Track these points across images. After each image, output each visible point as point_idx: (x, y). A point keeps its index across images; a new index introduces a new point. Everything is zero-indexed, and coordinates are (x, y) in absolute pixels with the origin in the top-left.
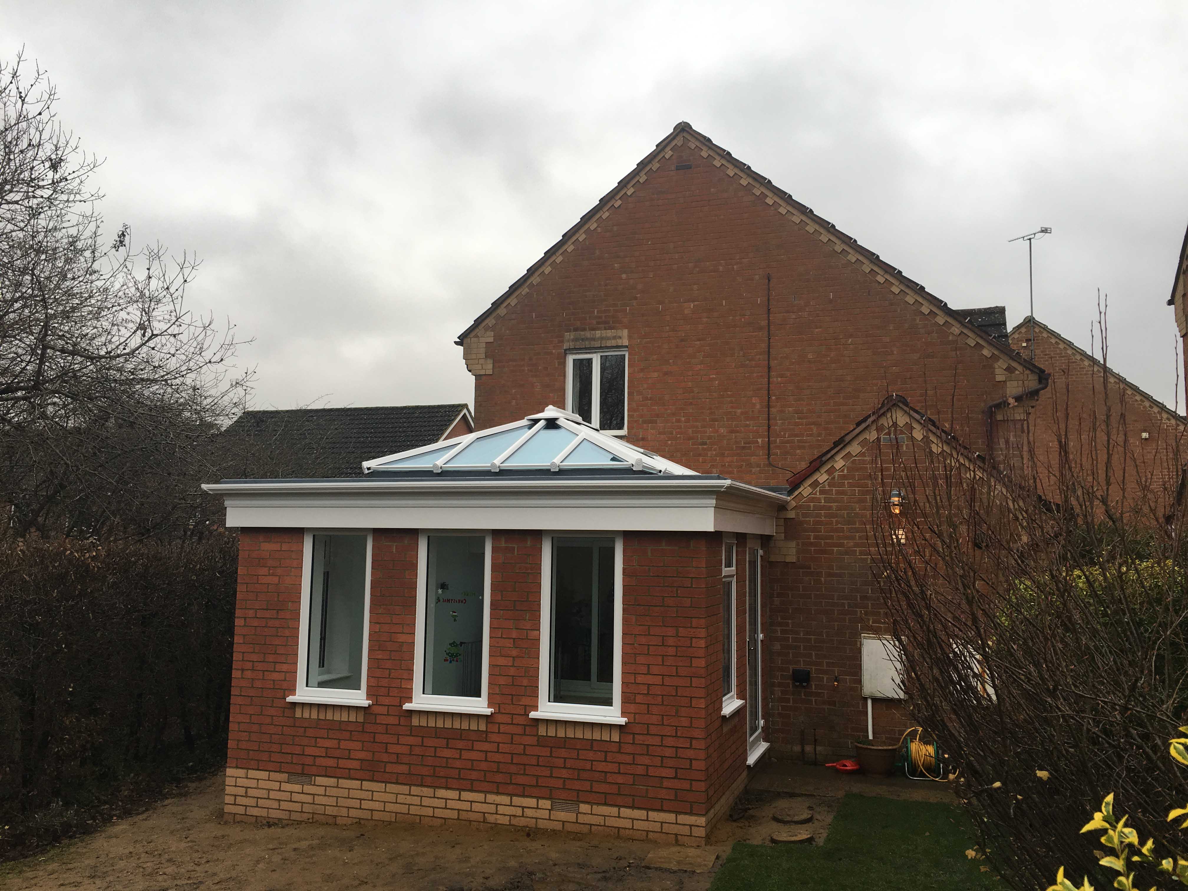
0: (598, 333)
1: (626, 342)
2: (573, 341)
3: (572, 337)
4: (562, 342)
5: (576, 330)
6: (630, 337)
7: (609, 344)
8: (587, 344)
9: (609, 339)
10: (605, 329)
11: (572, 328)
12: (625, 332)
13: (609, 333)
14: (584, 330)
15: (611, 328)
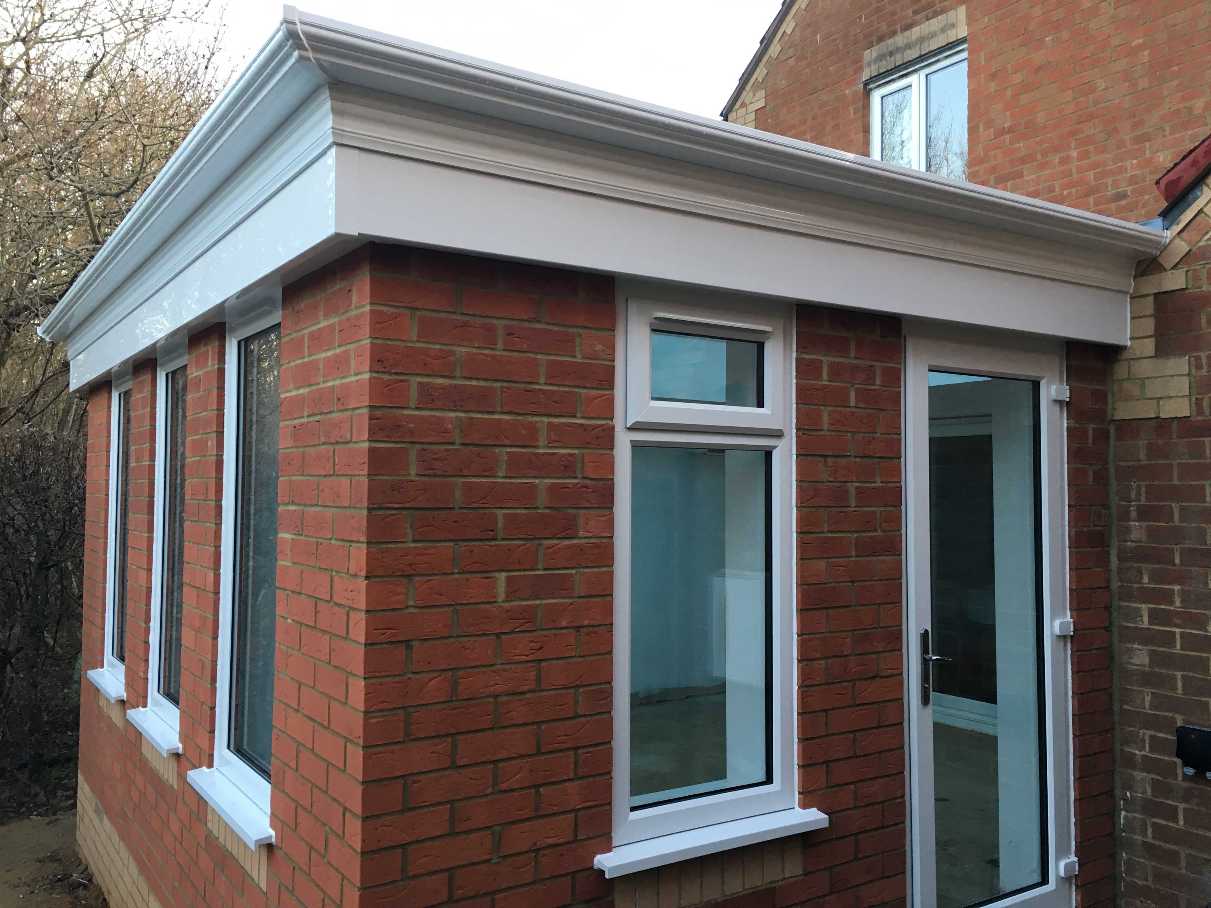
0: (915, 32)
1: (962, 31)
2: (875, 62)
3: (875, 55)
4: (860, 69)
5: (881, 39)
6: (971, 20)
7: (934, 45)
8: (899, 60)
9: (933, 35)
10: (928, 19)
11: (874, 38)
12: (961, 12)
13: (935, 24)
14: (894, 33)
15: (937, 14)
